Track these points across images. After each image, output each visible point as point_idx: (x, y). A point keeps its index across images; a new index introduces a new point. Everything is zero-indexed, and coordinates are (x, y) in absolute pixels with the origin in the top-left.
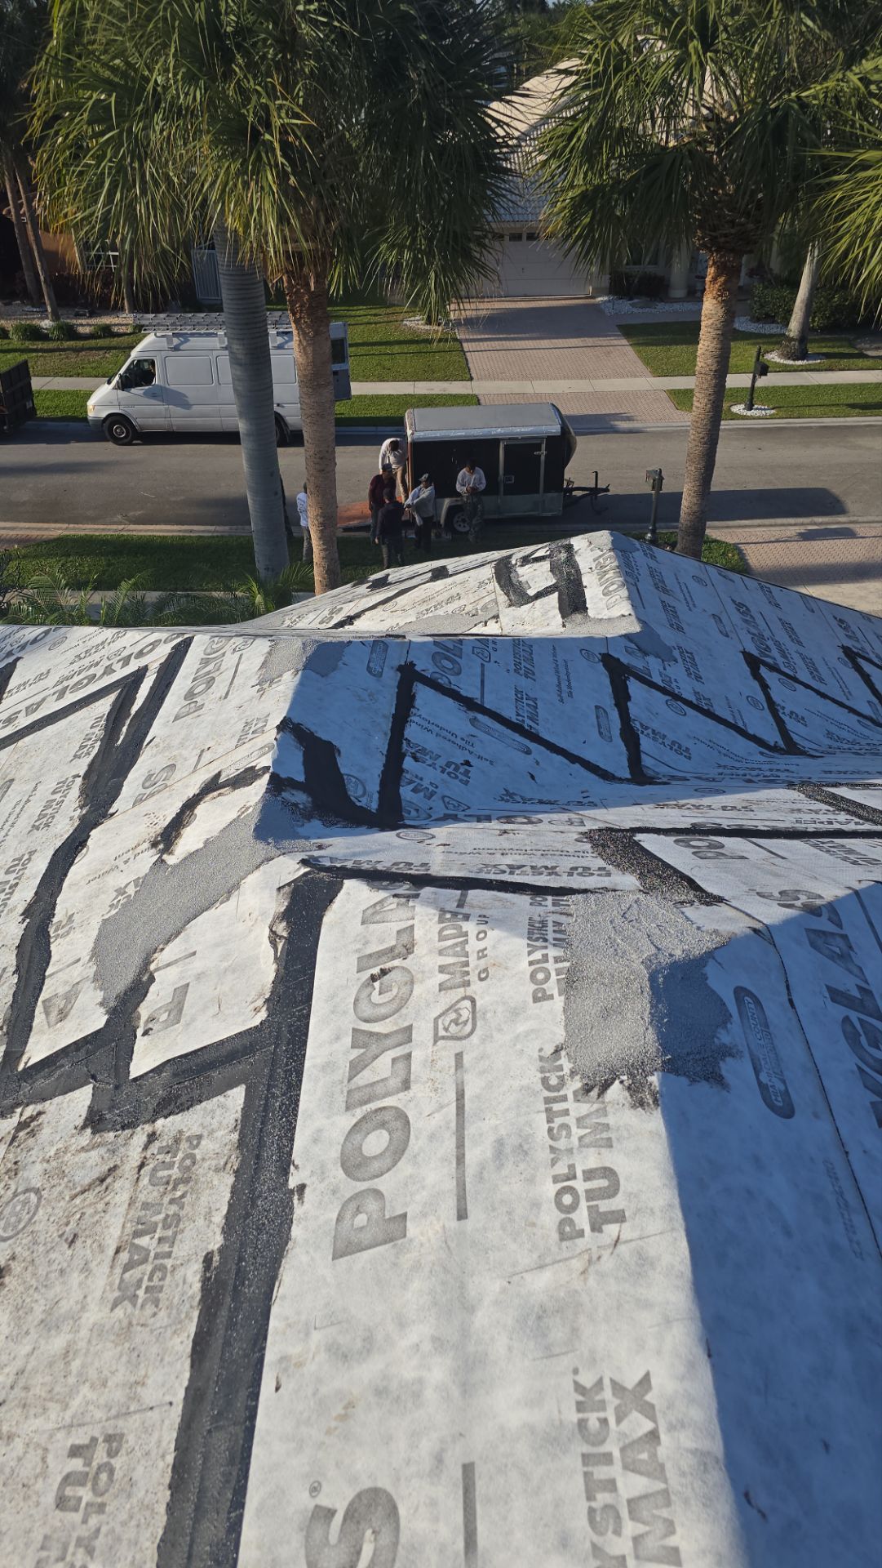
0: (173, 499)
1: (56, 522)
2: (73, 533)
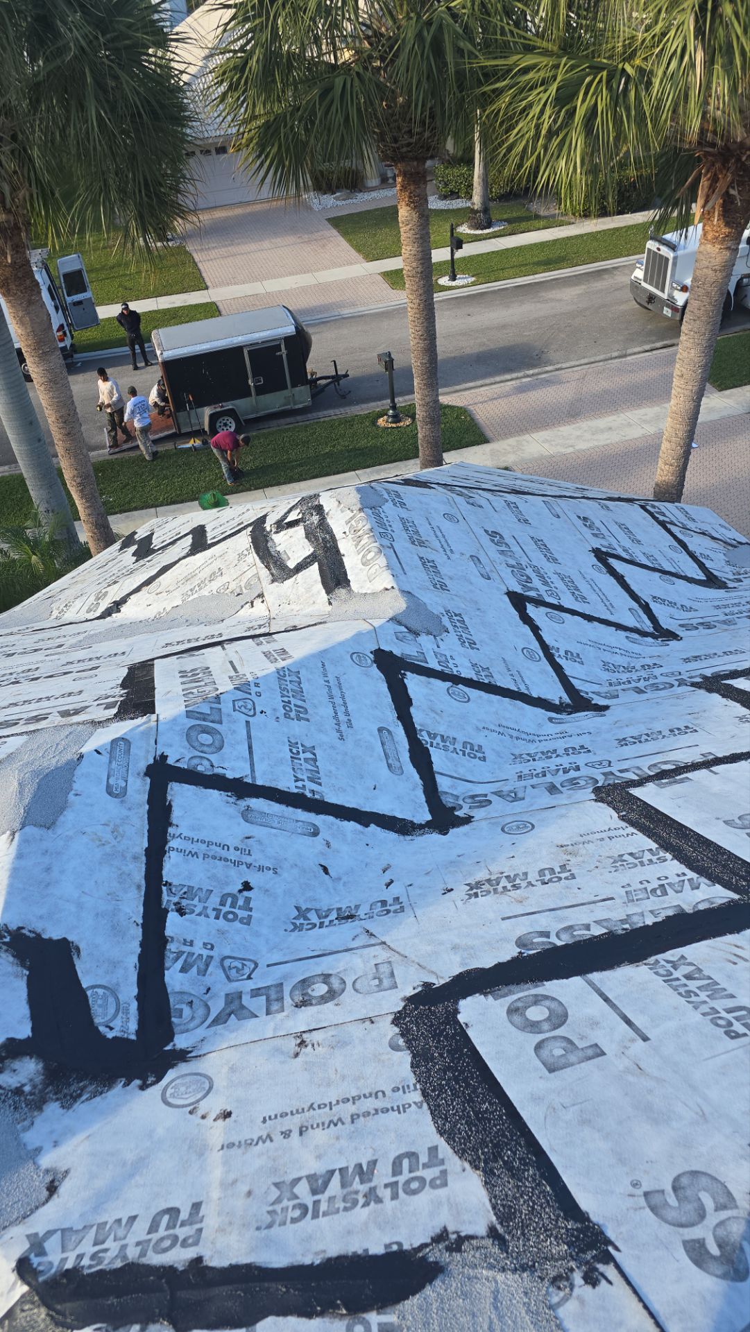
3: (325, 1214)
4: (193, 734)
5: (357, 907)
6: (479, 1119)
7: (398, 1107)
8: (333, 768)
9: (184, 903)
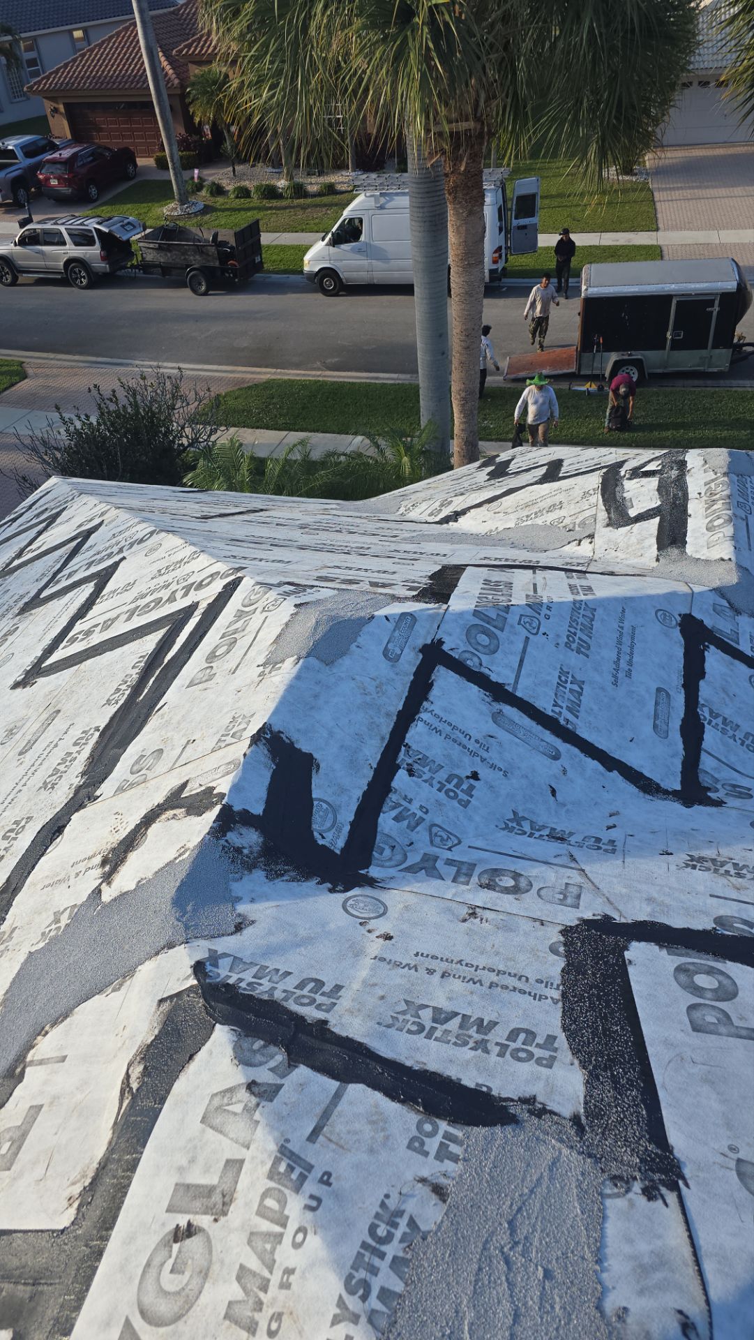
0: (365, 348)
1: (266, 367)
2: (279, 377)
3: (436, 1039)
4: (473, 632)
5: (571, 834)
6: (605, 1035)
7: (535, 994)
8: (595, 708)
9: (416, 766)
